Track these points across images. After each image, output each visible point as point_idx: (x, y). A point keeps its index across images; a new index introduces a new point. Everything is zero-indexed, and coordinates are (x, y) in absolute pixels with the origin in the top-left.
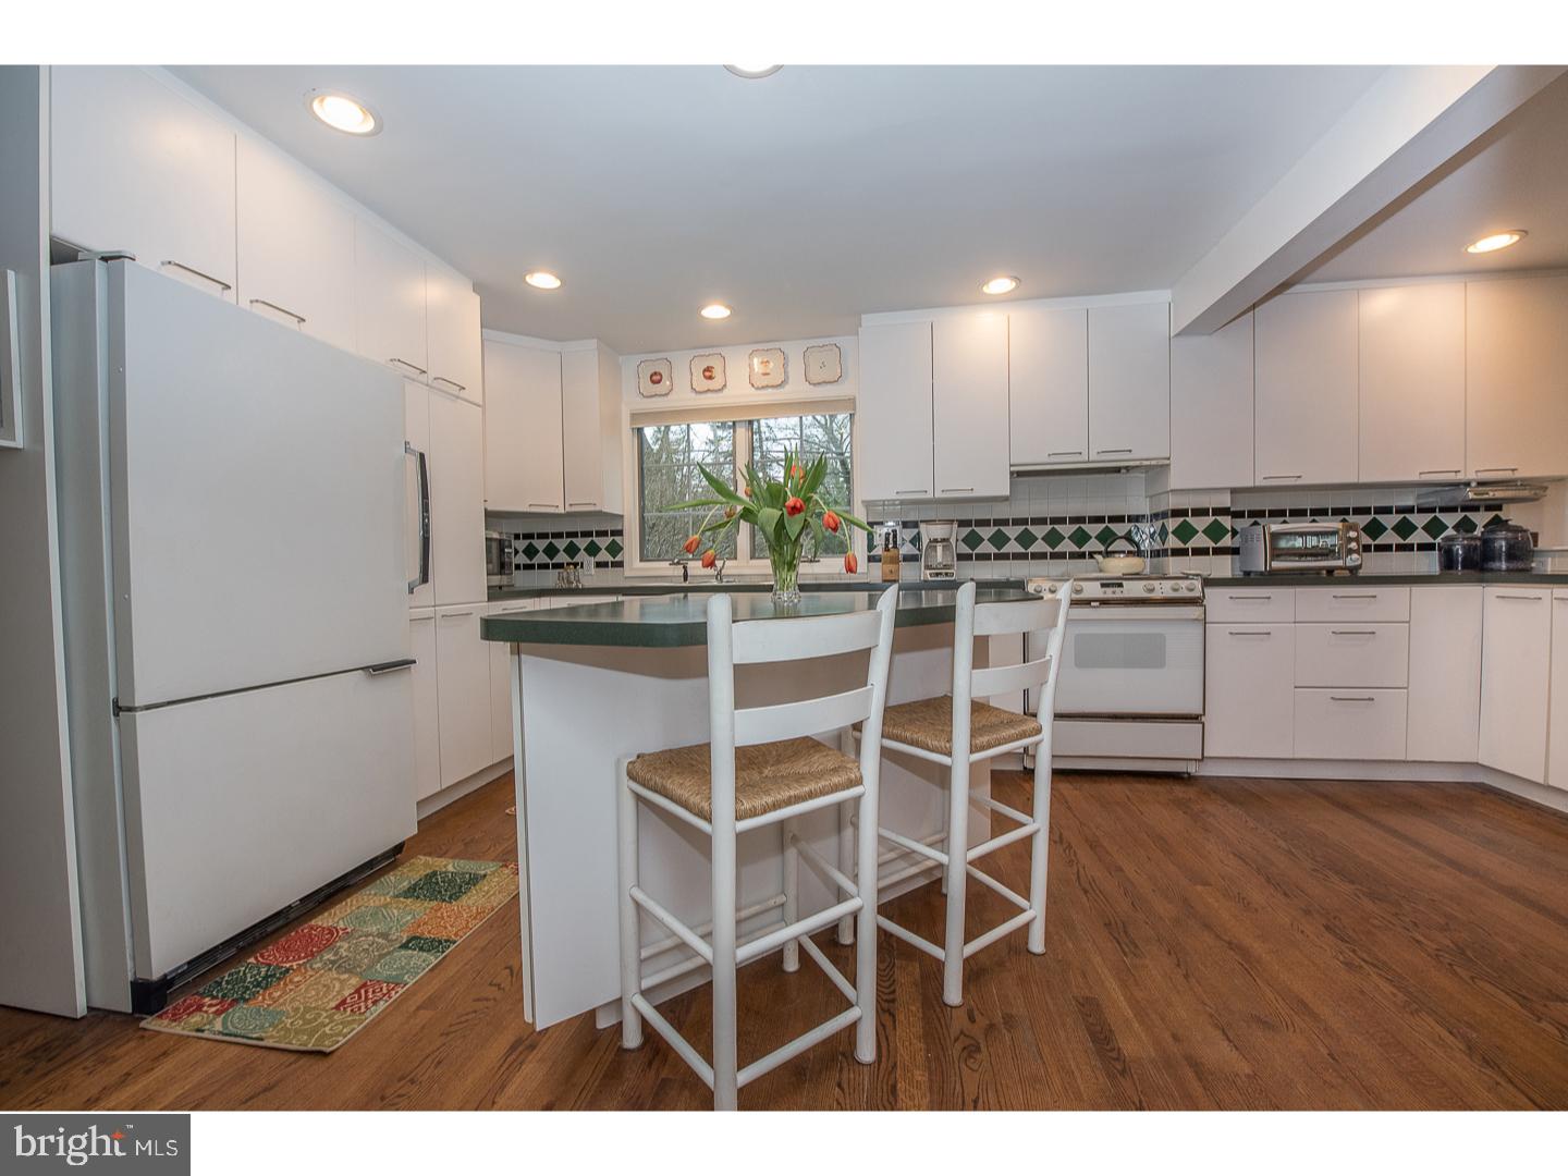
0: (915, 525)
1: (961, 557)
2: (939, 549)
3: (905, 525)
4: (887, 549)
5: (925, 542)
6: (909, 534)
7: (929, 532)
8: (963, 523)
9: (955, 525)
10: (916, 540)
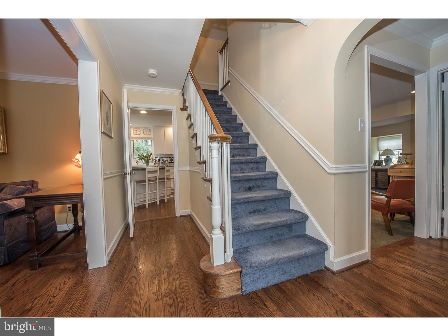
0: (162, 158)
1: (170, 163)
2: (166, 161)
3: (161, 158)
4: (158, 161)
5: (164, 161)
6: (162, 159)
7: (165, 159)
8: (170, 158)
9: (169, 158)
10: (163, 160)
